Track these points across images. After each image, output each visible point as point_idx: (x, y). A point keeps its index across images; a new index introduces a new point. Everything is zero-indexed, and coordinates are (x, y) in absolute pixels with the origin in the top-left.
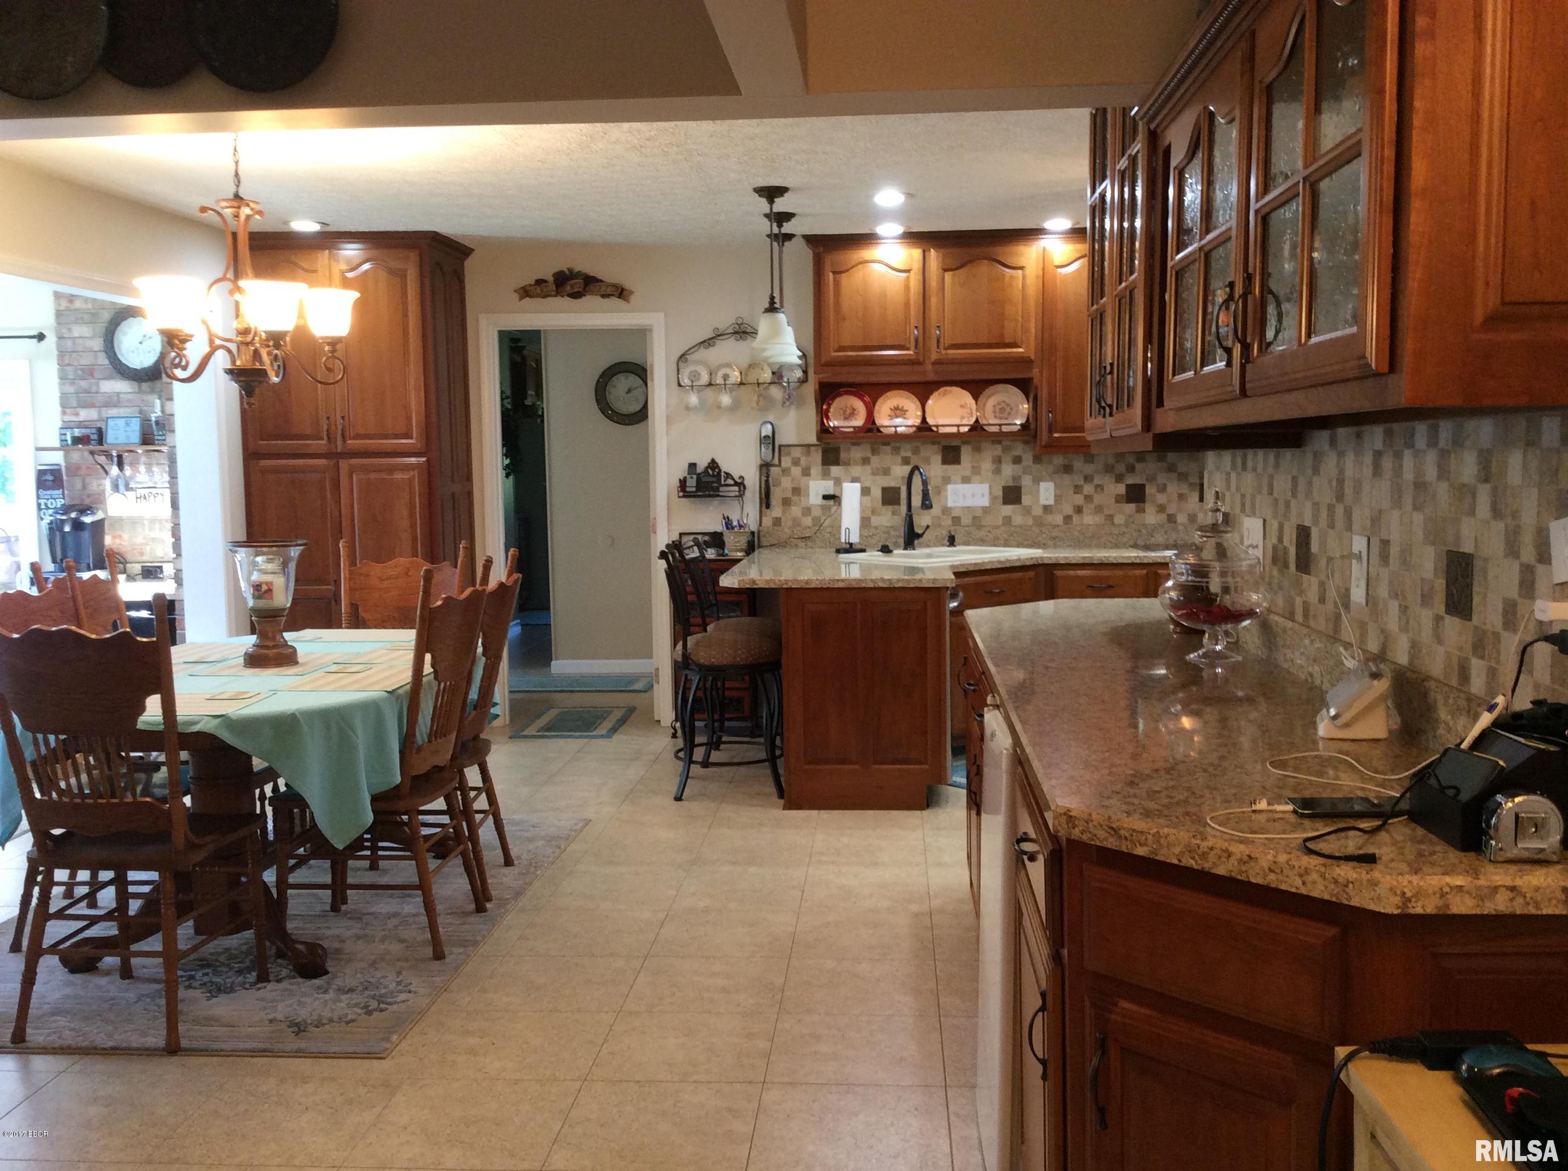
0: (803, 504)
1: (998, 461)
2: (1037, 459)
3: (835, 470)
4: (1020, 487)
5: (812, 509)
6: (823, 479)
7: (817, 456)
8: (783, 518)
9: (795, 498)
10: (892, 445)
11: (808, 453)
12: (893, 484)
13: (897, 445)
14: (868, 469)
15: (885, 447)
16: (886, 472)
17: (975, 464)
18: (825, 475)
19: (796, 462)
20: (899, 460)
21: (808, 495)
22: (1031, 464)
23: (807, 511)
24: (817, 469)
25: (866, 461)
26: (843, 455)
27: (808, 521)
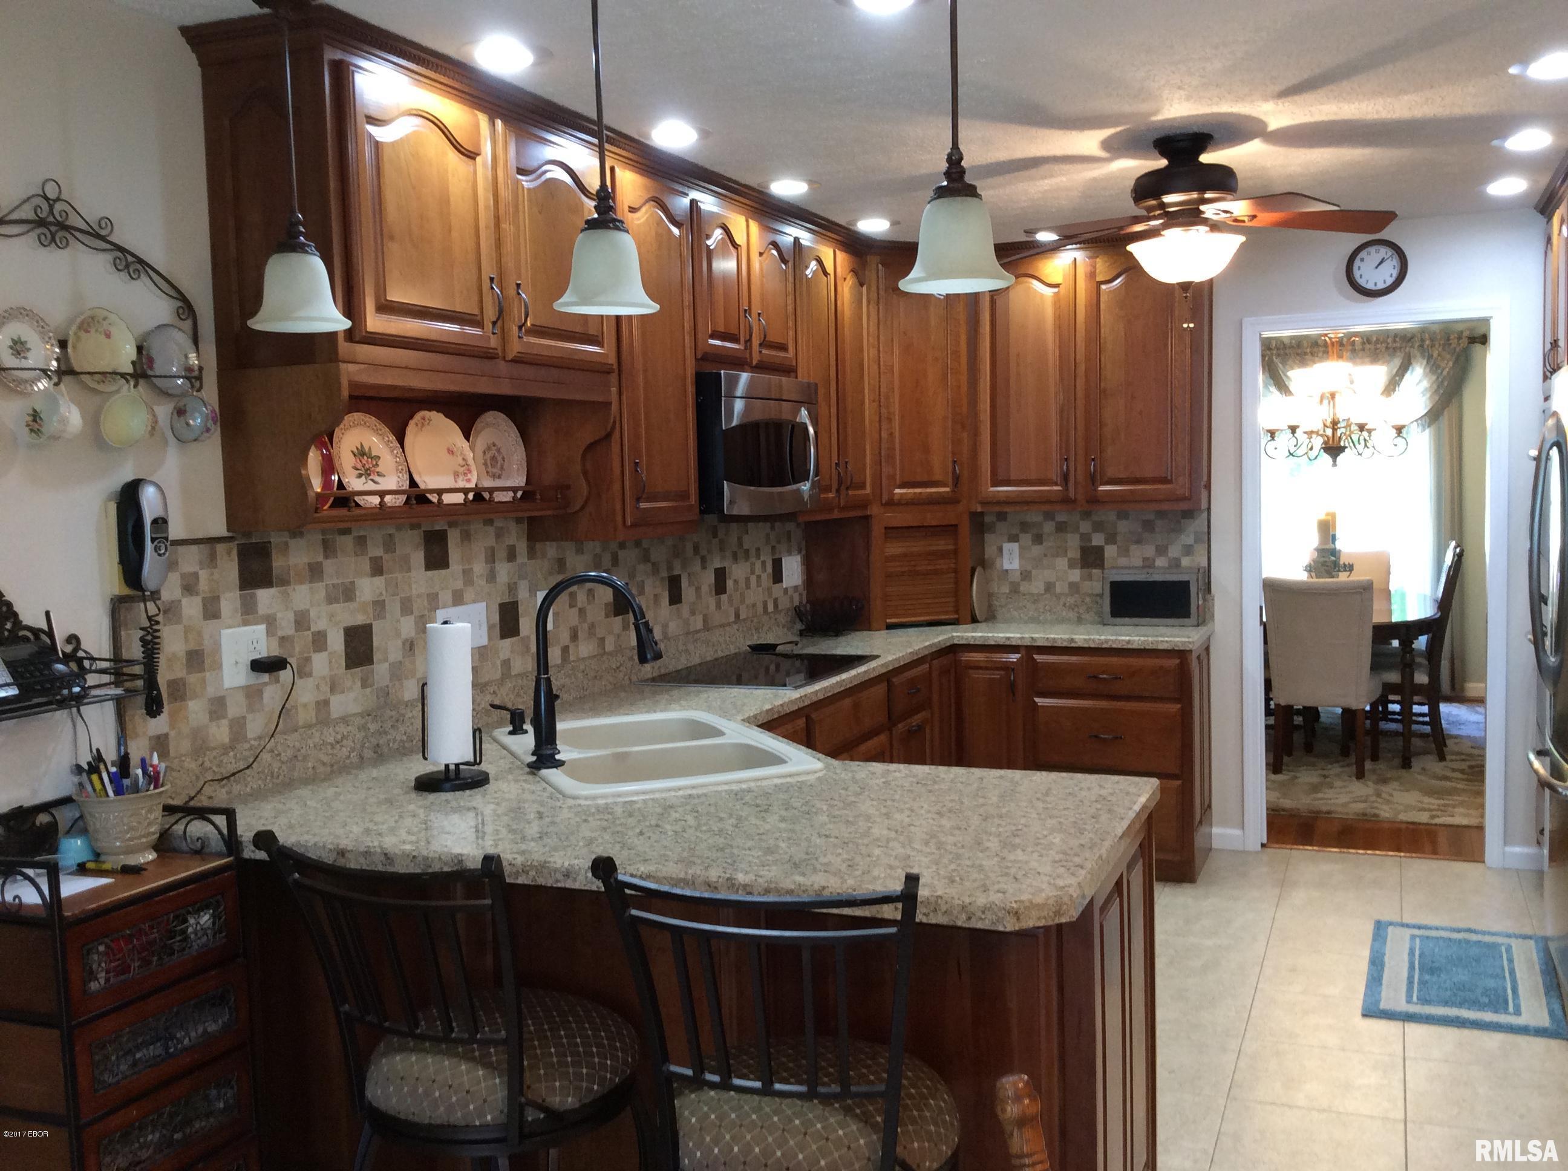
0: (211, 691)
1: (491, 558)
2: (532, 553)
3: (265, 596)
4: (517, 602)
5: (229, 702)
6: (245, 623)
7: (229, 568)
8: (172, 734)
9: (193, 679)
10: (355, 534)
11: (212, 560)
12: (360, 619)
13: (362, 533)
14: (320, 590)
15: (343, 538)
16: (348, 593)
17: (466, 567)
18: (248, 613)
19: (189, 588)
20: (367, 566)
21: (218, 666)
22: (526, 560)
23: (218, 707)
24: (230, 601)
25: (315, 572)
26: (278, 563)
27: (220, 733)
